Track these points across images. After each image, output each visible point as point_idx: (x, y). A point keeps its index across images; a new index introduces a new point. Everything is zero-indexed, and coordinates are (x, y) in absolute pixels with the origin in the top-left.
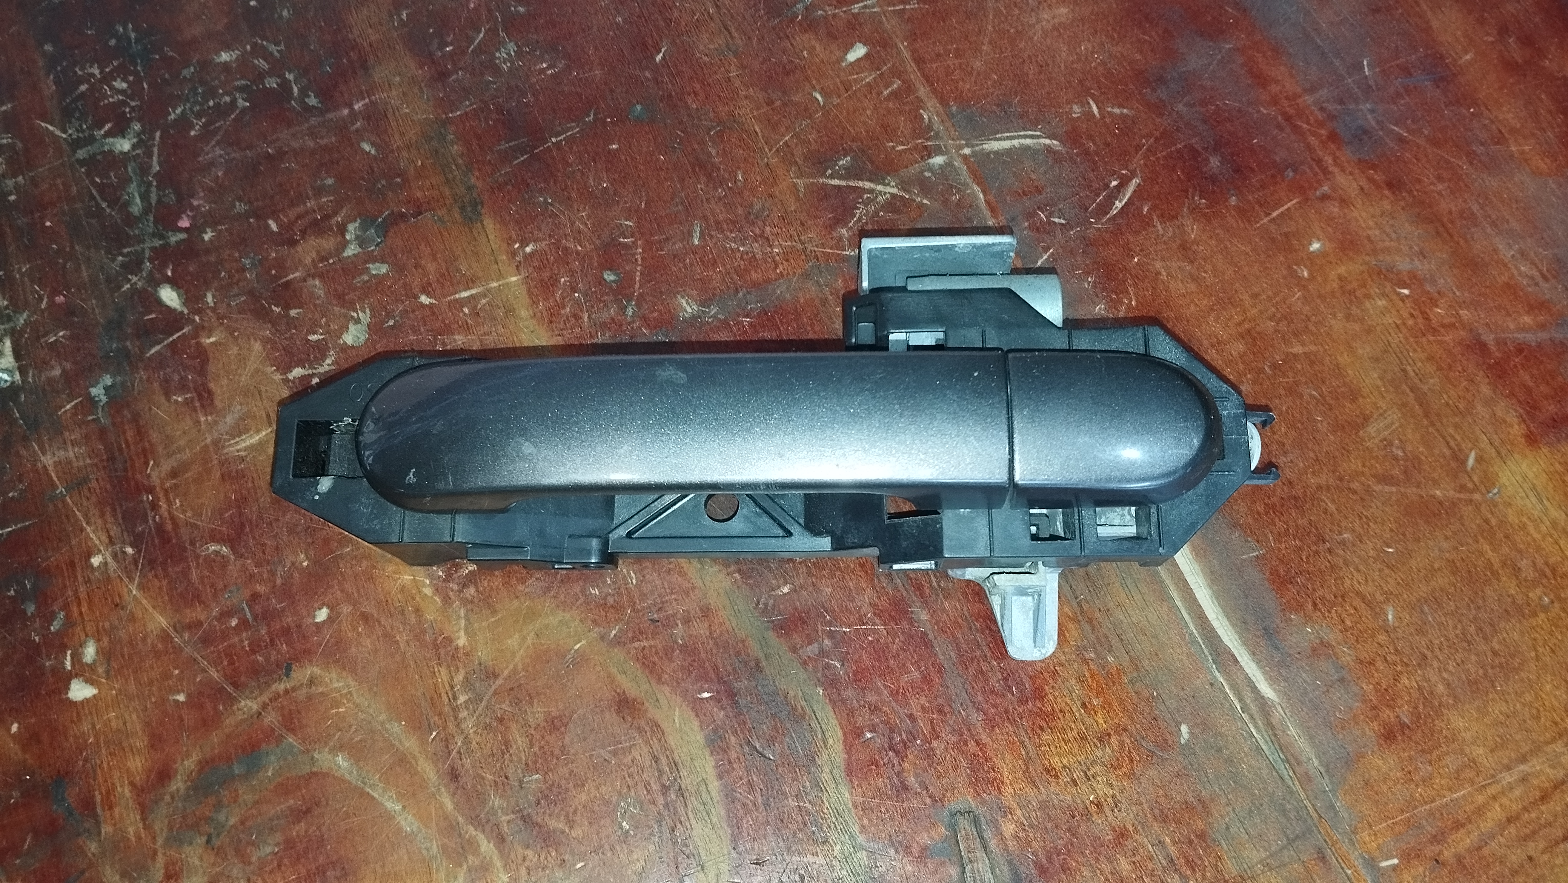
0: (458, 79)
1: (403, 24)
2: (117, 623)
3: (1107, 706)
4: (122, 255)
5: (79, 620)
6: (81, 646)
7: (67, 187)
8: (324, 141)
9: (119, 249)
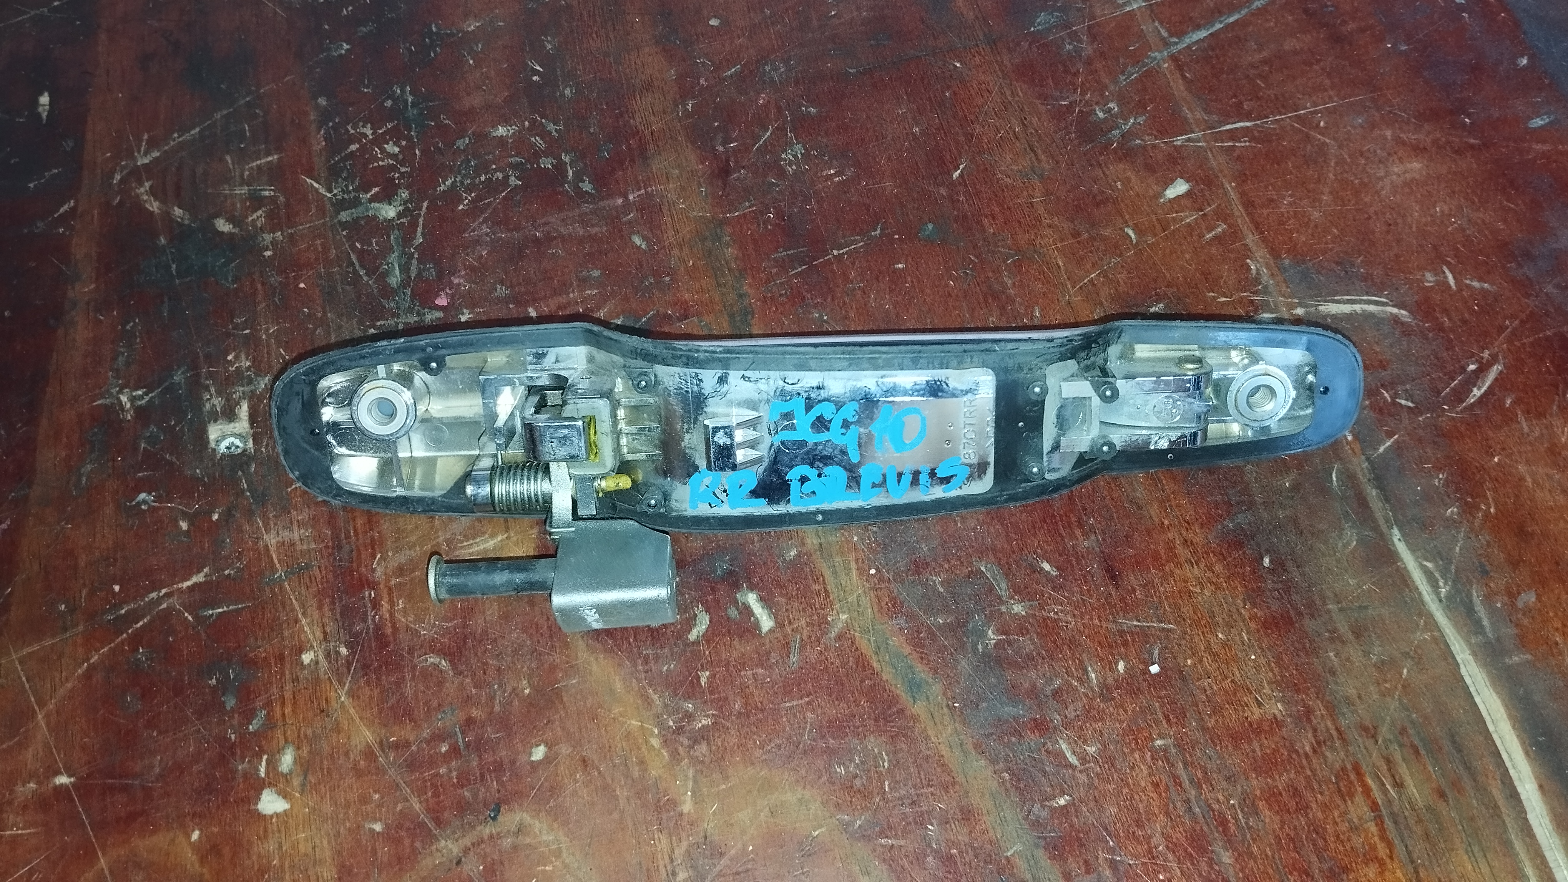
0: (739, 178)
1: (687, 115)
2: (319, 731)
4: (374, 327)
5: (280, 722)
6: (279, 752)
7: (326, 249)
8: (595, 230)
9: (372, 320)
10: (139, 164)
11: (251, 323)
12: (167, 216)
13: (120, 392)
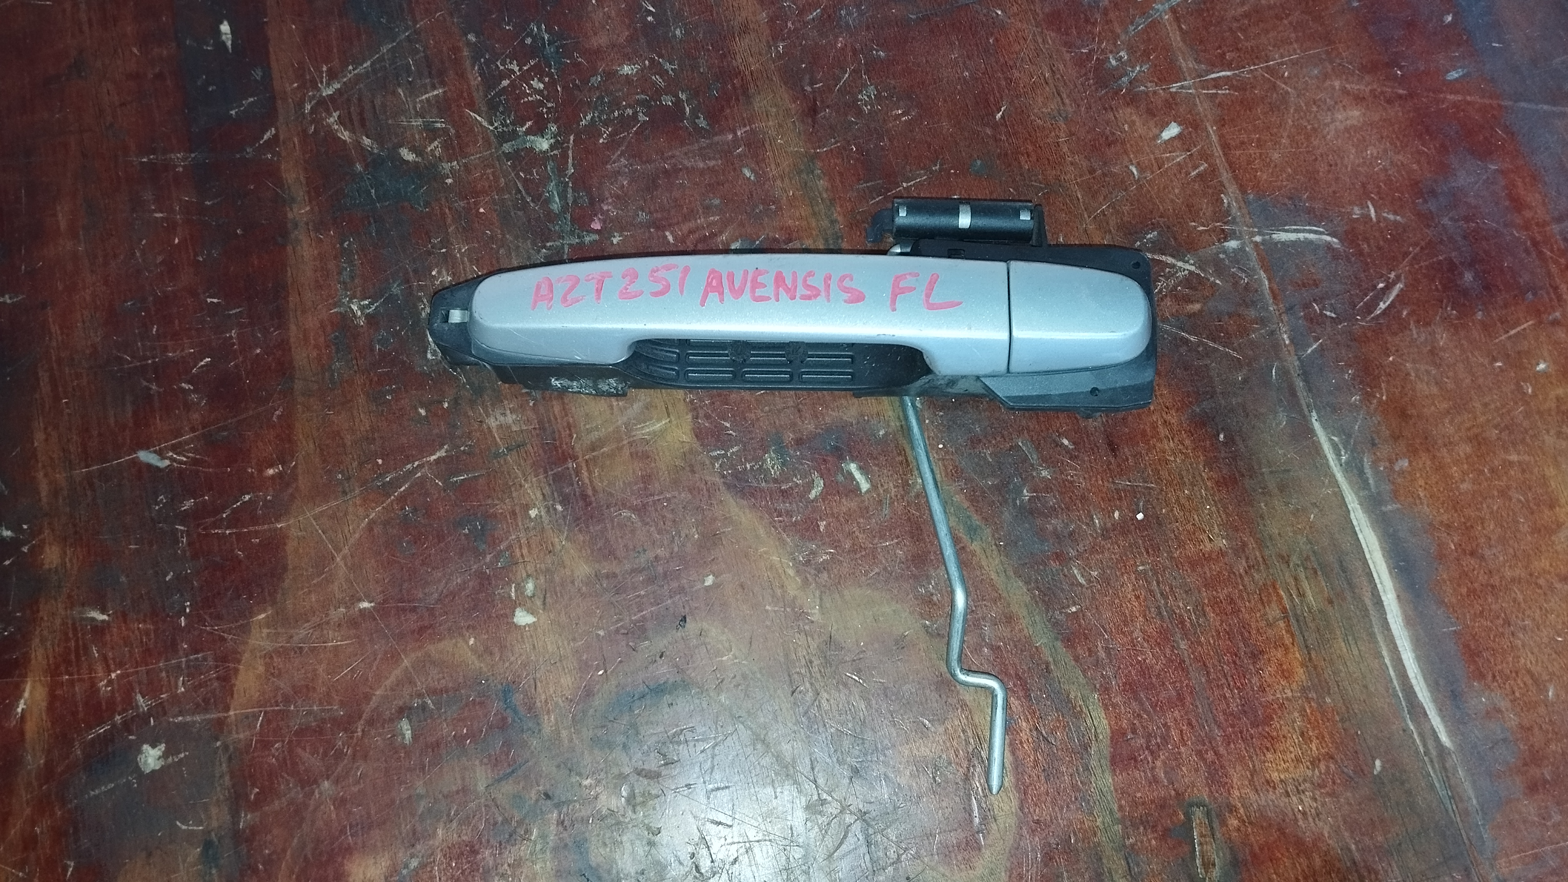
0: (825, 117)
1: (780, 57)
2: (551, 566)
3: (1321, 737)
4: (544, 247)
5: (521, 560)
6: (523, 582)
7: (496, 179)
8: (711, 163)
9: (543, 242)
10: (324, 94)
11: (445, 243)
12: (358, 144)
13: (350, 301)
